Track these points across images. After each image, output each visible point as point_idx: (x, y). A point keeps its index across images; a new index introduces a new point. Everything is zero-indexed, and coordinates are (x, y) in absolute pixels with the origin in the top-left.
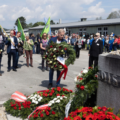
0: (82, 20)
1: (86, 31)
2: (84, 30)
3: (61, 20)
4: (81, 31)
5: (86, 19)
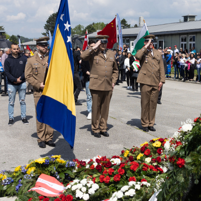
0: (186, 19)
1: (194, 42)
2: (191, 40)
3: (142, 19)
4: (184, 43)
5: (194, 17)
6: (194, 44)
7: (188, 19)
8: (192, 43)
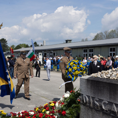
5: (71, 40)
6: (71, 54)
7: (68, 42)
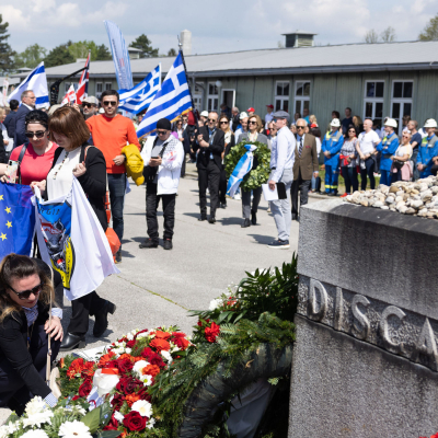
0: (291, 40)
1: (307, 98)
2: (299, 92)
4: (283, 98)
5: (310, 37)
6: (306, 103)
7: (297, 42)
8: (303, 99)
